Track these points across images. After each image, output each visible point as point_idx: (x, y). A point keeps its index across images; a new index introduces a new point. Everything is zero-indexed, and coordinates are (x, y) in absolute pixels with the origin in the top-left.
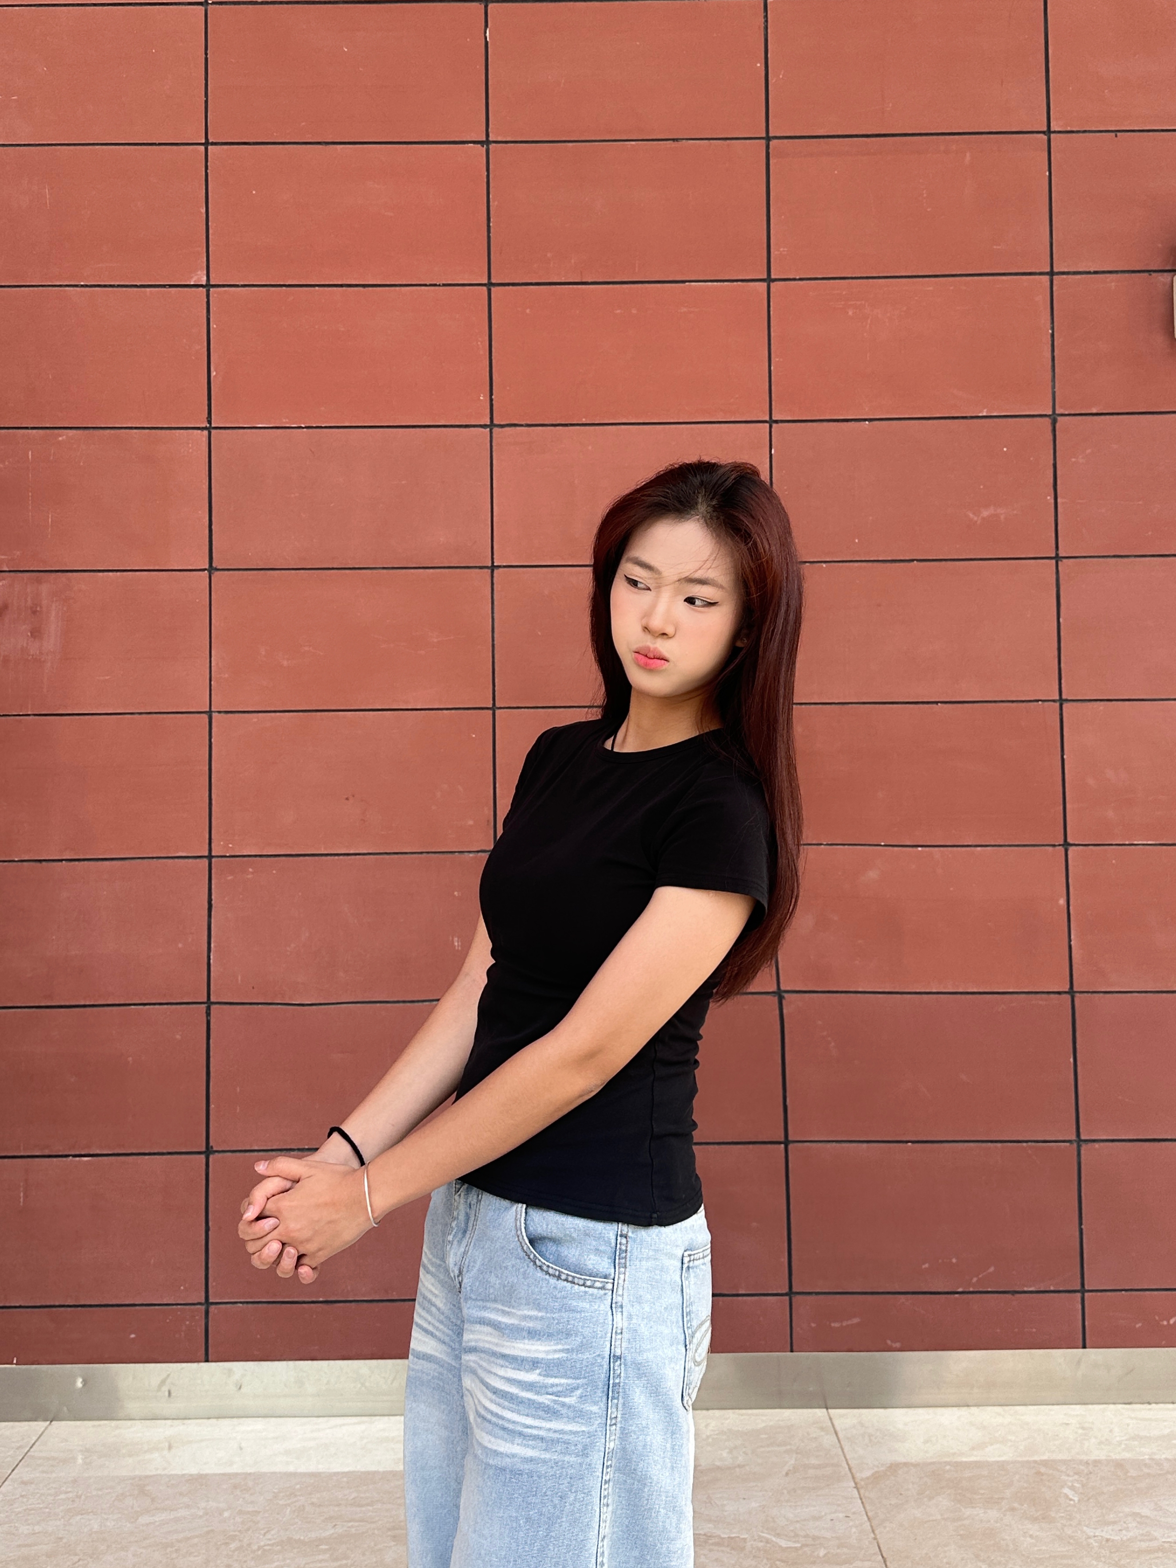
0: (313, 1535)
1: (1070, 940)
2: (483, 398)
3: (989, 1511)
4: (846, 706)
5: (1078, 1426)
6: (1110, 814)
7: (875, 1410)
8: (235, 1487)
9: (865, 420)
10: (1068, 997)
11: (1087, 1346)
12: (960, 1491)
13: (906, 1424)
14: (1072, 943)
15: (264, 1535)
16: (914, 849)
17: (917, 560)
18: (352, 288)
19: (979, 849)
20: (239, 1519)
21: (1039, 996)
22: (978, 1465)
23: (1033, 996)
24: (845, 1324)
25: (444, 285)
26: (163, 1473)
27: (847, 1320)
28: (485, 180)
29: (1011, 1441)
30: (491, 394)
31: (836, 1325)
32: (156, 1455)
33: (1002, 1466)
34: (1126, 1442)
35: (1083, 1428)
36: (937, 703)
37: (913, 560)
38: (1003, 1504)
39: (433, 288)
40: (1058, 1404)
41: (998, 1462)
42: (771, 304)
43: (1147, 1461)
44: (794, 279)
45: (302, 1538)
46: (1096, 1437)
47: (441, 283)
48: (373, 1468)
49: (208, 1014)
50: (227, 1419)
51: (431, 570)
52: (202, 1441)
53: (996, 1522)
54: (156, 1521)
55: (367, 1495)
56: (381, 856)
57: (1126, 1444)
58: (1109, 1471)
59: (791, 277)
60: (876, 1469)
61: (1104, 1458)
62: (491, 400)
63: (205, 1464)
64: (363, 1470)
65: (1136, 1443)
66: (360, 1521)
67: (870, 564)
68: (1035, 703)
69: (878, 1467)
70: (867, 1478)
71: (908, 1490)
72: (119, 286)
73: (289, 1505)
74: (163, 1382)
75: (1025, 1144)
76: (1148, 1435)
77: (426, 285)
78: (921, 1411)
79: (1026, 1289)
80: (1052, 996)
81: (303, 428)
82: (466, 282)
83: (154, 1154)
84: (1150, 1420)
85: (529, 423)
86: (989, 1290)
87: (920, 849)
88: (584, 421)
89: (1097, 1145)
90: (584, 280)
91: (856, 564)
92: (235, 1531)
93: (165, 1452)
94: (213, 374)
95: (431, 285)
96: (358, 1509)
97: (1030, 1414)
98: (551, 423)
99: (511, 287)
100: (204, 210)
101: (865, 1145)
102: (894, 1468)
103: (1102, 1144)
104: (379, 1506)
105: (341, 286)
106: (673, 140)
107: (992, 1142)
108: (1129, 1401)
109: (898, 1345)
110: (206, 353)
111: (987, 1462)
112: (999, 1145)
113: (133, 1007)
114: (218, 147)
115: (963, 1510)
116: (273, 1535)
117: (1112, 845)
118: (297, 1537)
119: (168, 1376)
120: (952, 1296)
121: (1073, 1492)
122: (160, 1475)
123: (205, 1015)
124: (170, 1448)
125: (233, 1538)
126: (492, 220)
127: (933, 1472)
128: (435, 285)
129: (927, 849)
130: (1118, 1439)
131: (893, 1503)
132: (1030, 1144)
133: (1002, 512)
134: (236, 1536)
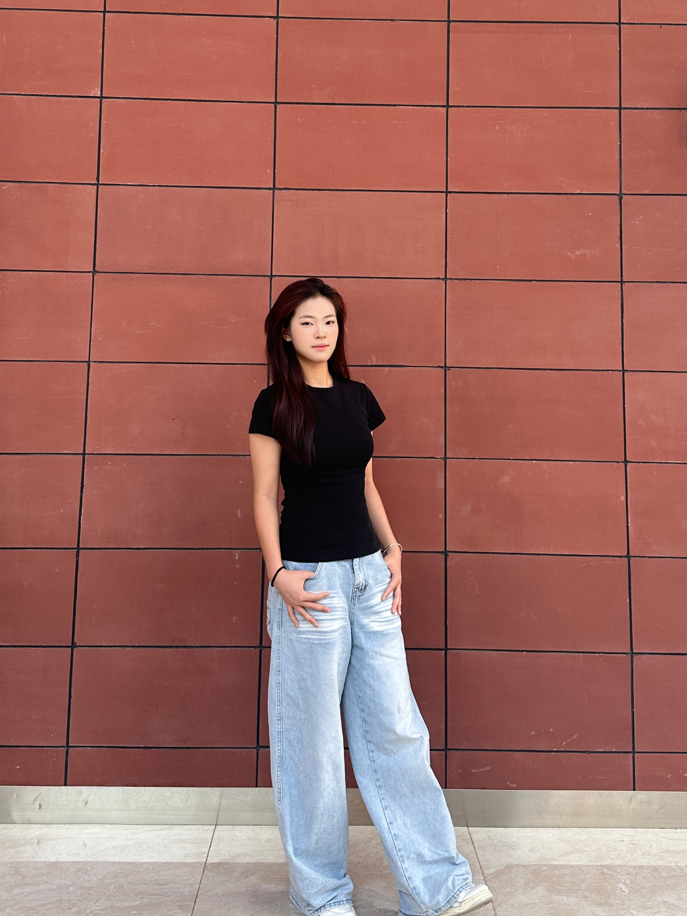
0: (128, 904)
1: (628, 523)
2: (270, 171)
3: (570, 898)
4: (490, 370)
5: (629, 842)
6: (654, 443)
7: (499, 829)
8: (78, 870)
9: (505, 193)
10: (626, 559)
11: (636, 789)
12: (552, 884)
13: (518, 838)
14: (629, 525)
15: (95, 903)
16: (531, 462)
17: (535, 280)
18: (191, 102)
19: (571, 462)
20: (79, 892)
21: (607, 558)
22: (564, 867)
23: (604, 558)
24: (480, 770)
25: (248, 102)
26: (31, 860)
27: (482, 768)
28: (276, 40)
29: (586, 851)
30: (274, 169)
31: (475, 771)
32: (28, 848)
33: (580, 868)
34: (660, 854)
35: (633, 844)
36: (546, 369)
37: (533, 280)
38: (579, 893)
39: (241, 103)
40: (617, 828)
41: (577, 865)
42: (449, 121)
43: (674, 867)
44: (463, 106)
45: (120, 906)
46: (641, 850)
47: (246, 101)
48: (169, 860)
49: (77, 556)
50: (76, 825)
51: (233, 277)
52: (59, 839)
53: (575, 905)
54: (24, 892)
55: (165, 877)
56: (194, 457)
57: (660, 855)
58: (649, 873)
59: (461, 105)
60: (498, 868)
61: (646, 864)
62: (274, 173)
63: (60, 854)
64: (164, 861)
65: (666, 854)
66: (159, 895)
67: (506, 282)
68: (608, 372)
69: (499, 867)
70: (492, 874)
71: (518, 882)
72: (45, 96)
73: (113, 883)
74: (36, 799)
75: (598, 655)
76: (675, 850)
77: (236, 102)
78: (528, 830)
79: (597, 750)
80: (616, 558)
81: (156, 186)
82: (261, 101)
83: (38, 647)
84: (676, 839)
85: (297, 188)
86: (574, 750)
87: (534, 462)
88: (331, 188)
89: (643, 656)
90: (334, 102)
91: (498, 282)
92: (76, 900)
93: (35, 846)
94: (102, 151)
95: (239, 102)
96: (158, 887)
97: (598, 833)
98: (311, 188)
99: (289, 105)
100: (101, 52)
101: (496, 652)
102: (509, 868)
103: (647, 656)
104: (172, 885)
105: (184, 100)
106: (391, 20)
107: (577, 652)
108: (663, 827)
109: (514, 785)
110: (98, 138)
111: (570, 865)
112: (581, 654)
113: (29, 550)
114: (112, 14)
115: (554, 897)
116: (100, 903)
117: (654, 463)
118: (116, 905)
119: (40, 794)
120: (549, 753)
121: (625, 887)
122: (31, 862)
123: (76, 556)
124: (38, 843)
125: (74, 905)
126: (278, 64)
127: (535, 870)
128: (242, 102)
129: (539, 462)
130: (655, 851)
131: (508, 891)
132: (601, 654)
133: (588, 252)
134: (76, 903)
